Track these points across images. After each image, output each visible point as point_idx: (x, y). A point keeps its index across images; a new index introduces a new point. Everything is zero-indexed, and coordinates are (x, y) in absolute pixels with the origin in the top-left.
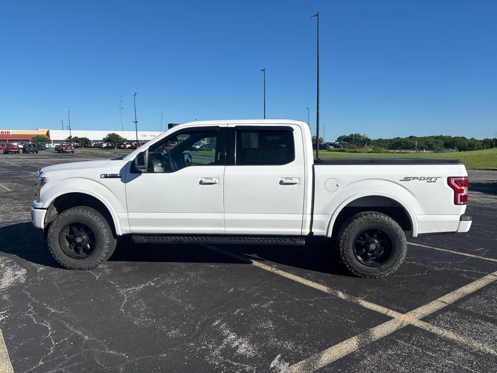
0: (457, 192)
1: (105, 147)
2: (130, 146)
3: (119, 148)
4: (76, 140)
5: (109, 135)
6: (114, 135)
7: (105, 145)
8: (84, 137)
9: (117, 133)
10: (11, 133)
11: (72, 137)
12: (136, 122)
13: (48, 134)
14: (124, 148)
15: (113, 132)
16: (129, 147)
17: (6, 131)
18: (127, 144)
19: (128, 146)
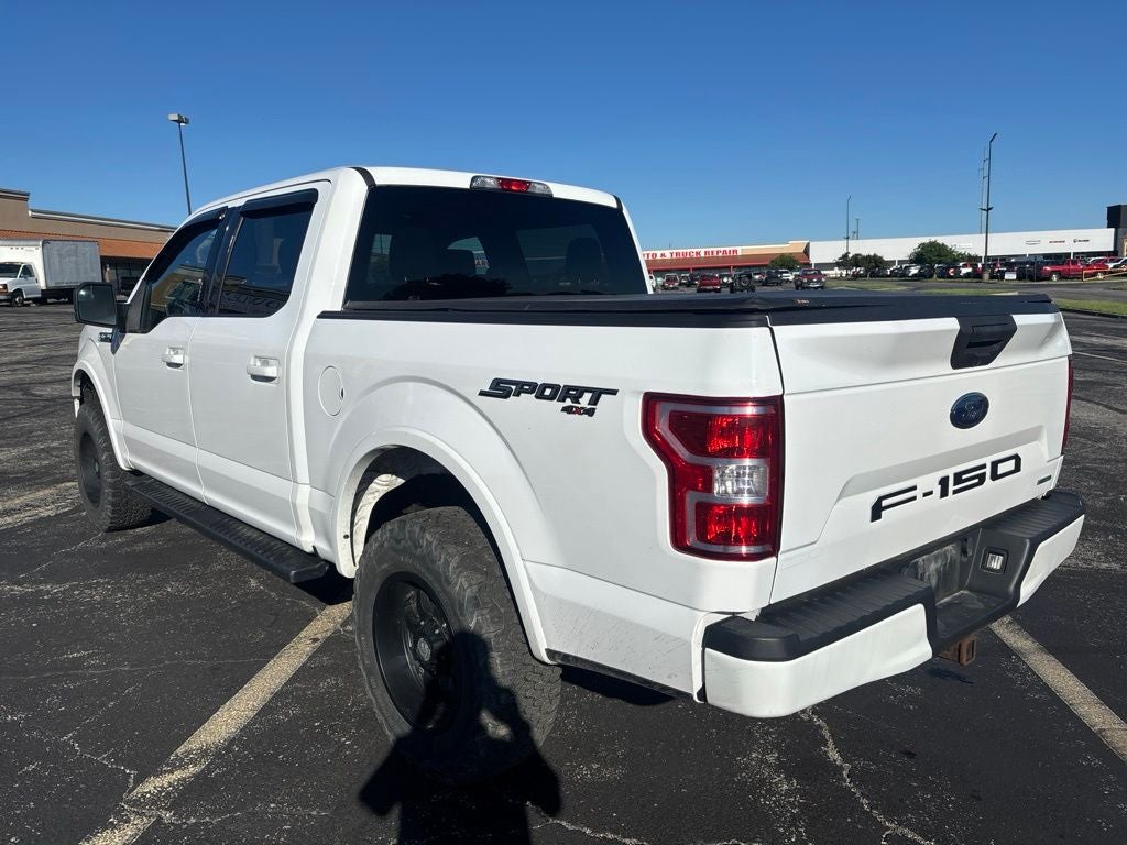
0: (687, 481)
1: (915, 275)
2: (969, 270)
3: (944, 275)
4: (857, 261)
5: (923, 246)
6: (933, 245)
7: (914, 271)
8: (872, 254)
9: (941, 240)
10: (739, 253)
11: (850, 256)
12: (989, 209)
13: (806, 251)
14: (957, 275)
15: (933, 239)
16: (968, 273)
17: (732, 248)
18: (965, 266)
19: (964, 271)
